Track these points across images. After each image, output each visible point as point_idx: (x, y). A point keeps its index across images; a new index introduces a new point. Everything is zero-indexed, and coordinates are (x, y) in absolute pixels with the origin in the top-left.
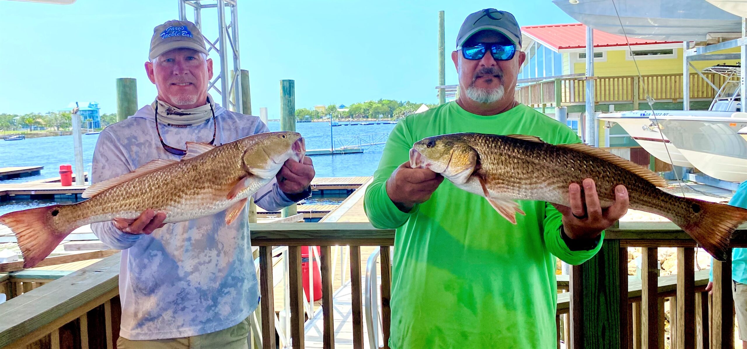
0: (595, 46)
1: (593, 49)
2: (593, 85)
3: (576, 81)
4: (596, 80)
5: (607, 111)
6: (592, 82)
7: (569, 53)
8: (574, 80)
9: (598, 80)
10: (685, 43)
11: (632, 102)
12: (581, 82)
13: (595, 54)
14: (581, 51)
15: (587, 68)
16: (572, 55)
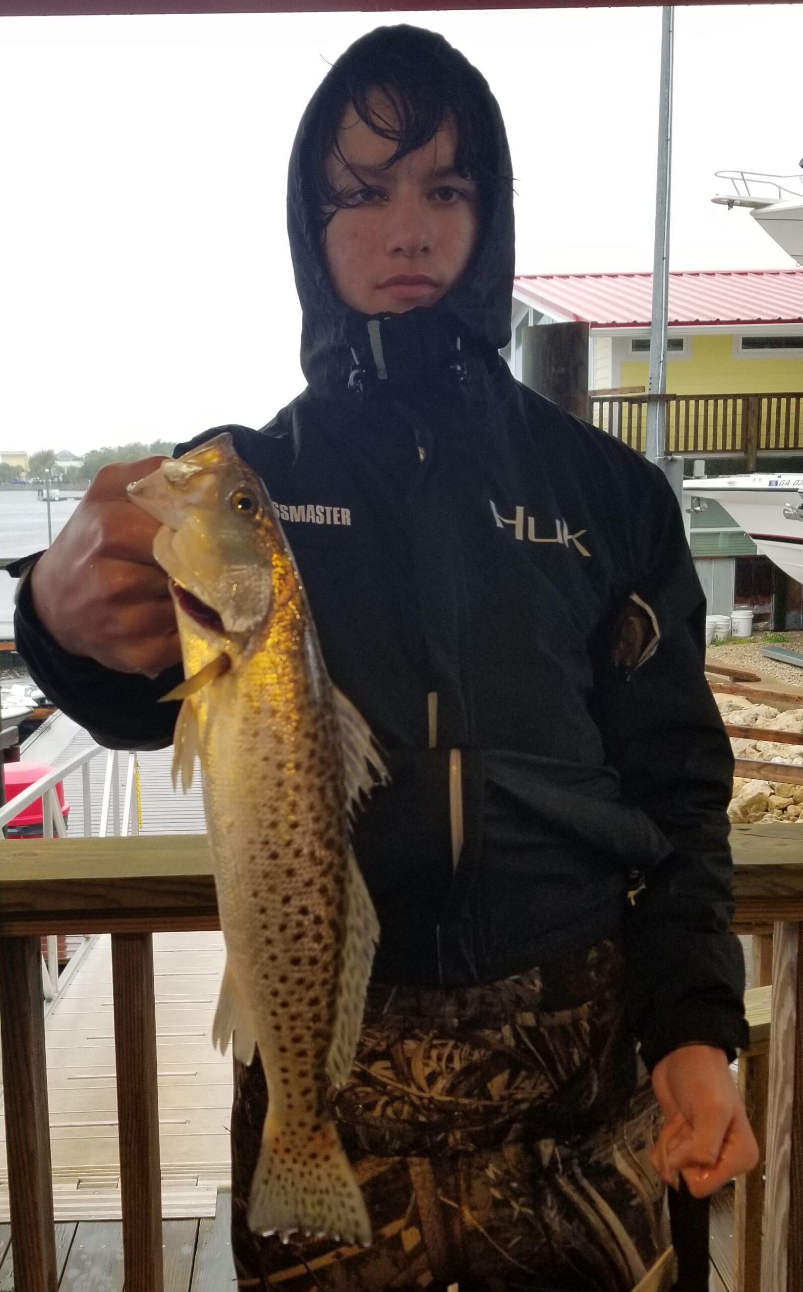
0: (670, 324)
1: (666, 330)
2: (663, 414)
3: (626, 404)
5: (691, 474)
6: (661, 407)
7: (610, 340)
8: (621, 400)
11: (743, 455)
12: (635, 405)
13: (669, 341)
14: (638, 333)
15: (652, 374)
16: (617, 342)
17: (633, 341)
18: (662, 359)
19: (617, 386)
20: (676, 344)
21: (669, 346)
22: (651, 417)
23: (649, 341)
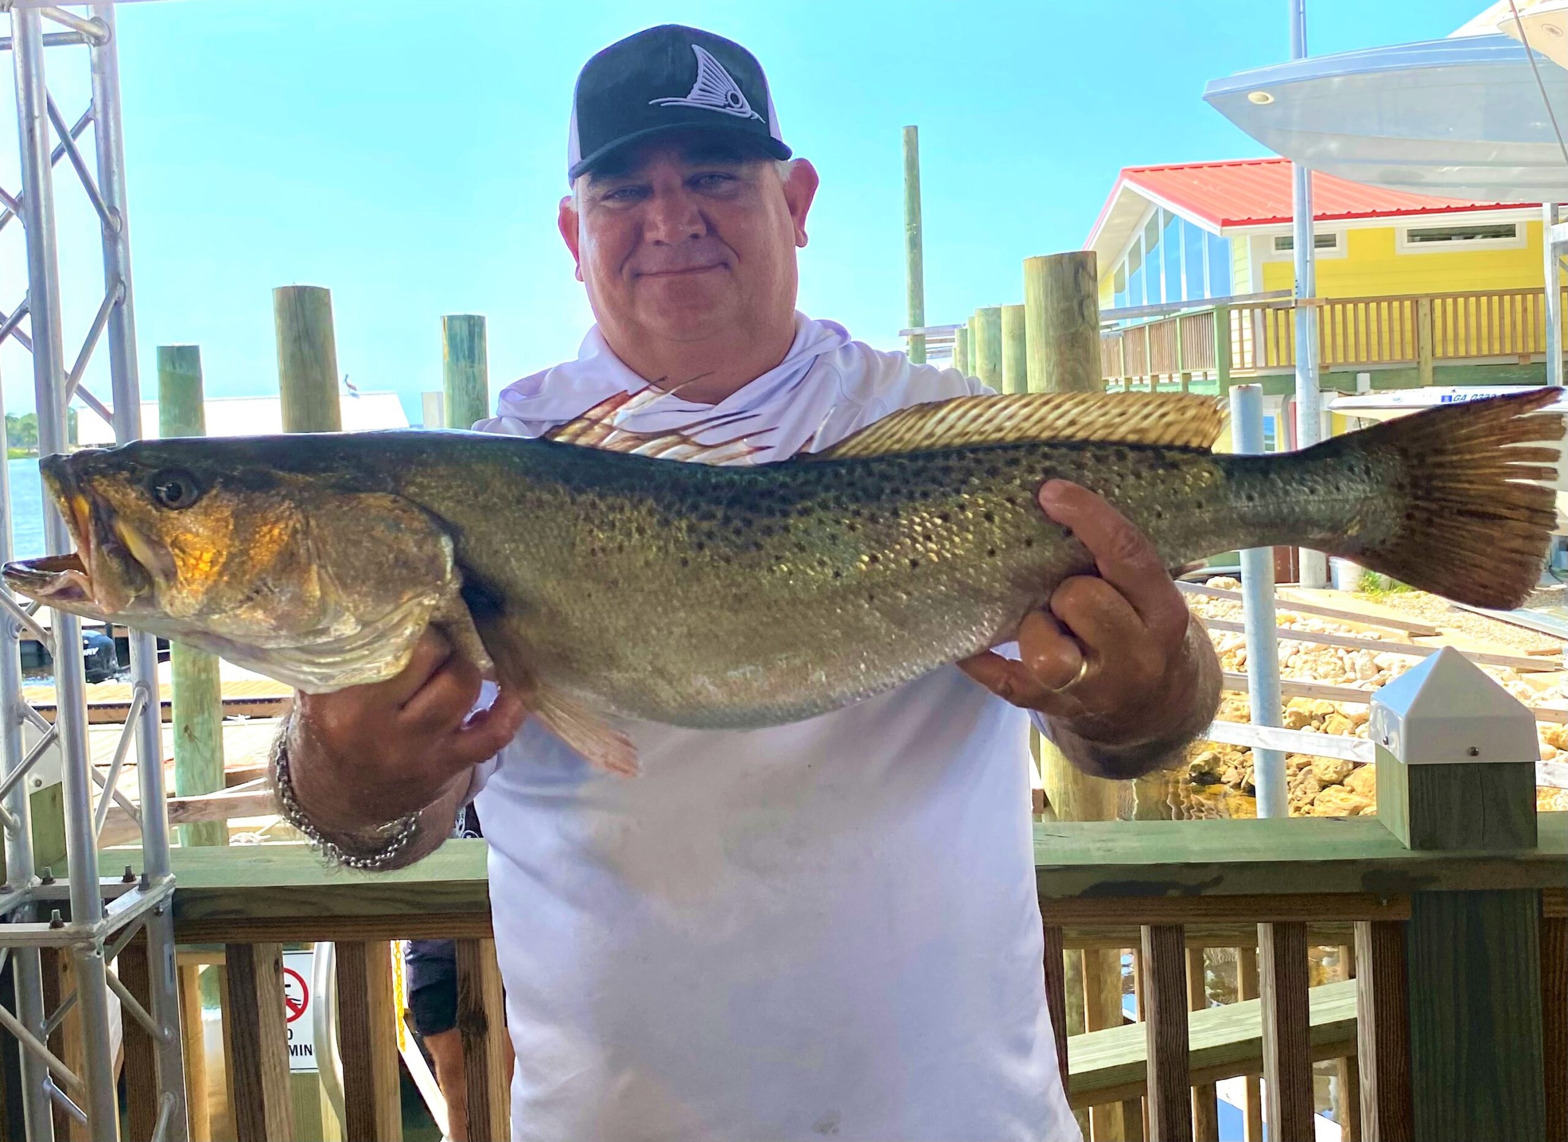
0: (1317, 218)
1: (1311, 226)
2: (1314, 321)
3: (1270, 311)
4: (1321, 307)
5: (1350, 389)
6: (1311, 313)
7: (1248, 238)
8: (1264, 307)
9: (1327, 308)
10: (1547, 208)
11: (1415, 365)
12: (1281, 313)
13: (1316, 238)
15: (1299, 277)
16: (1257, 243)
17: (1275, 240)
18: (1308, 258)
19: (1259, 291)
20: (1325, 241)
21: (1316, 243)
23: (1292, 240)
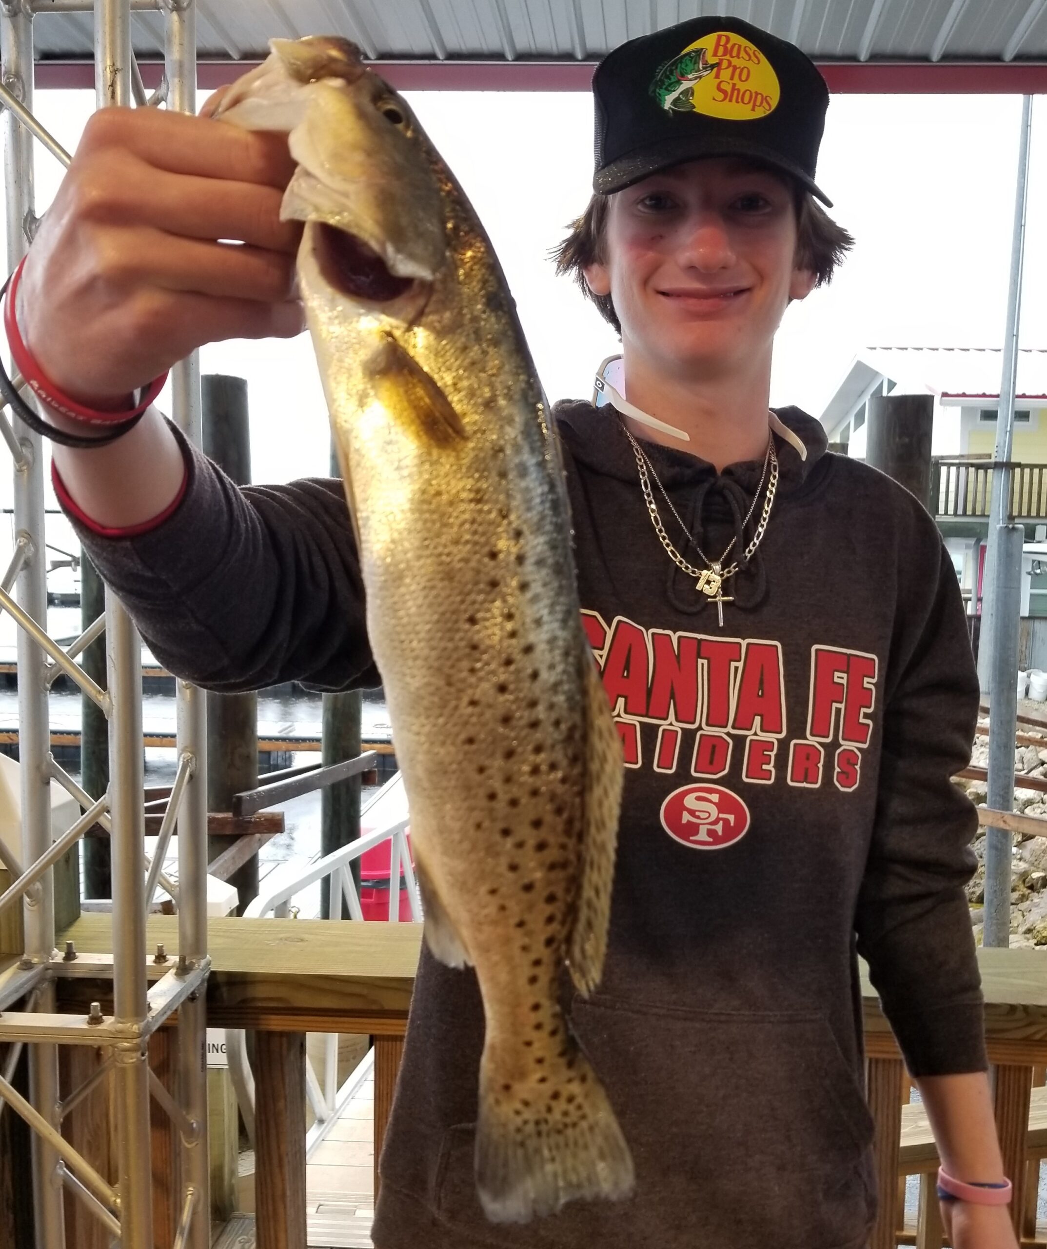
0: (1018, 397)
1: (1013, 402)
2: (1007, 480)
3: (972, 470)
4: (1014, 470)
5: (1031, 538)
7: (960, 408)
8: (968, 466)
12: (981, 472)
13: (1016, 413)
14: (987, 404)
15: (999, 443)
16: (966, 412)
17: (981, 411)
18: (1008, 429)
19: (965, 453)
20: (1022, 416)
21: (1015, 417)
22: (996, 481)
23: (997, 412)
